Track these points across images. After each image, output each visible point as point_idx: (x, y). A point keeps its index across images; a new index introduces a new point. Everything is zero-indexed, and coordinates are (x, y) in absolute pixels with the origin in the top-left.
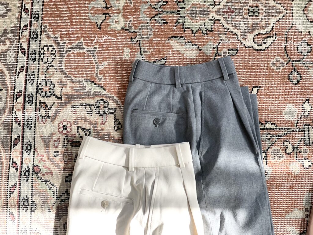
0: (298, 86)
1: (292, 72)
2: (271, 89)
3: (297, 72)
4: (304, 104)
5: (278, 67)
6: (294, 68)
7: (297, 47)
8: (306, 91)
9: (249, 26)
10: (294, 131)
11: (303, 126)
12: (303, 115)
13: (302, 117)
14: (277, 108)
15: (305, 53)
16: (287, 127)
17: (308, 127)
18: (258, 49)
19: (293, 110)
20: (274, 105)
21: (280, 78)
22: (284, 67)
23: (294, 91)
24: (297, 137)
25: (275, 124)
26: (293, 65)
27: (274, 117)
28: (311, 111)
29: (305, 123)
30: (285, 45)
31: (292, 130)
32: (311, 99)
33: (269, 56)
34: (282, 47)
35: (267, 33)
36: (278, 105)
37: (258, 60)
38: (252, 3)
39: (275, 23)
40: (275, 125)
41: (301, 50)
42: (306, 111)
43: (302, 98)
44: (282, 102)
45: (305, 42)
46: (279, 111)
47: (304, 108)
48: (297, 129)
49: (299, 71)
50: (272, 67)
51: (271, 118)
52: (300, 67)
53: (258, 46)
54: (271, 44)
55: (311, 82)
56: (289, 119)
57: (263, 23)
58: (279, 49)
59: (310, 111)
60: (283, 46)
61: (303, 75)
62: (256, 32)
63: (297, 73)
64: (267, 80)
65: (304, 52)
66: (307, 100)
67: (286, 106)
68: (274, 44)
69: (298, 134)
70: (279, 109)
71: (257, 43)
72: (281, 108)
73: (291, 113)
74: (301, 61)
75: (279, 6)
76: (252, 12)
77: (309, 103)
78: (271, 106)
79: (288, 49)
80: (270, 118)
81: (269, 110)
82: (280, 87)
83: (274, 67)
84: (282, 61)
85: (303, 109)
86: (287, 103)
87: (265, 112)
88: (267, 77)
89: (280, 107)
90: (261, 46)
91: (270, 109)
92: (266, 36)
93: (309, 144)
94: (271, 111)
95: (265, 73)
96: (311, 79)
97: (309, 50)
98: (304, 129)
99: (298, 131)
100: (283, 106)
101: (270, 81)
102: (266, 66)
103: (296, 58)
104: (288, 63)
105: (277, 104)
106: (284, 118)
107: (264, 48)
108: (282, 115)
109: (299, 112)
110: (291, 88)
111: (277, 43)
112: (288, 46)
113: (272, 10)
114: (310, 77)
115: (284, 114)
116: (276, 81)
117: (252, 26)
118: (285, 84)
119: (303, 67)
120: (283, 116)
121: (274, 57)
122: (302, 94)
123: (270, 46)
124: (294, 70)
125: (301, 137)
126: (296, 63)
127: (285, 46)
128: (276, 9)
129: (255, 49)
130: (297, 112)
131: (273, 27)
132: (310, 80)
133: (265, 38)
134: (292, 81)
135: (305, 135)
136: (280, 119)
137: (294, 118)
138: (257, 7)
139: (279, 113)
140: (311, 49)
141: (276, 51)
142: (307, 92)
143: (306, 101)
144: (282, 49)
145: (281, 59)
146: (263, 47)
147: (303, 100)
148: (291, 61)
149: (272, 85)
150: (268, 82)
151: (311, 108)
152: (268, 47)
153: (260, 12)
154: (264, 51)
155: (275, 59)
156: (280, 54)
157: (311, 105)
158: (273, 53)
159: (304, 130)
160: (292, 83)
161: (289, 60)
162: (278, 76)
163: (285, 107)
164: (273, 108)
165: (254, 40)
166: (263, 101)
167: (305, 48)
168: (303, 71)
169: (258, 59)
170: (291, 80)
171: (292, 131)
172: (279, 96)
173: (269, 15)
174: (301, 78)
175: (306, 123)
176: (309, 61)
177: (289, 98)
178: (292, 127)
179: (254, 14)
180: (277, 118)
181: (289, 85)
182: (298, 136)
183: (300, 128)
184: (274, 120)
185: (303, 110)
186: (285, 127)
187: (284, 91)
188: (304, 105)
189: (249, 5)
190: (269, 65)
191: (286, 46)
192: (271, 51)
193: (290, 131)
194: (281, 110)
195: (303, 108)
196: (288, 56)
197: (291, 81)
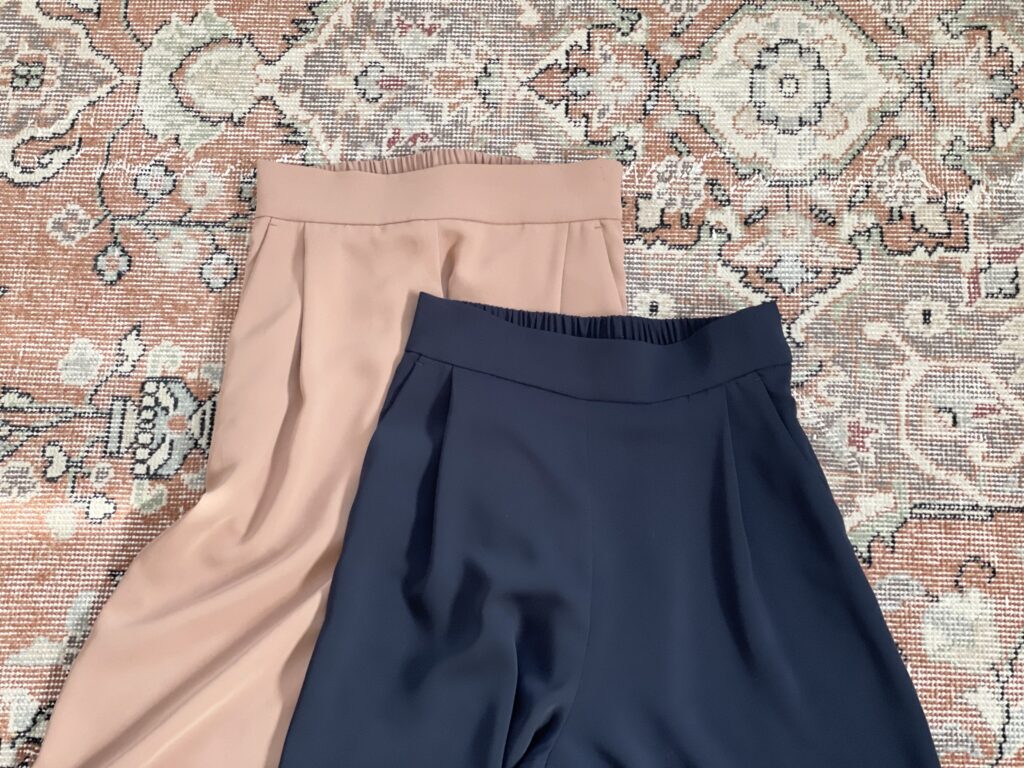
0: (118, 287)
1: (106, 248)
2: (39, 294)
3: (120, 248)
4: (125, 338)
5: (69, 233)
6: (116, 238)
7: (135, 177)
8: (139, 303)
9: (9, 116)
10: (80, 417)
11: (111, 402)
12: (116, 371)
13: (111, 376)
14: (44, 350)
15: (156, 197)
16: (61, 405)
17: (124, 405)
18: (20, 181)
19: (88, 357)
20: (37, 343)
21: (70, 264)
22: (87, 235)
23: (104, 301)
24: (84, 434)
25: (29, 395)
26: (113, 230)
27: (31, 376)
28: (142, 358)
29: (117, 393)
30: (102, 171)
31: (75, 413)
32: (148, 326)
33: (48, 201)
34: (91, 179)
35: (56, 136)
36: (49, 340)
37: (15, 213)
38: (27, 52)
39: (84, 110)
40: (30, 399)
41: (145, 188)
42: (127, 360)
43: (122, 323)
44: (63, 331)
45: (162, 165)
46: (48, 358)
47: (122, 352)
48: (89, 410)
49: (129, 247)
50: (51, 234)
51: (23, 379)
52: (134, 234)
53: (22, 172)
54: (63, 168)
55: (158, 277)
56: (73, 383)
57: (49, 111)
58: (81, 183)
59: (138, 360)
60: (93, 176)
61: (138, 259)
62: (25, 134)
63: (123, 251)
64: (29, 270)
65: (153, 192)
66: (134, 328)
67: (71, 346)
68: (71, 169)
69: (90, 424)
70: (49, 353)
71: (21, 164)
72: (57, 351)
73: (82, 364)
74: (139, 218)
75: (105, 64)
76: (22, 77)
77: (141, 337)
78: (28, 344)
79: (107, 184)
80: (19, 378)
81: (21, 355)
82: (65, 291)
83: (57, 234)
84: (84, 217)
85: (118, 354)
86: (76, 335)
87: (8, 362)
88: (32, 262)
89: (53, 348)
90: (31, 172)
91: (24, 352)
92: (50, 146)
93: (118, 452)
94: (28, 358)
95: (29, 249)
96: (159, 269)
97: (170, 188)
98: (111, 409)
99: (91, 415)
100: (62, 345)
101: (38, 273)
102: (34, 229)
103: (128, 210)
104: (101, 221)
105: (47, 337)
106: (58, 380)
107: (39, 181)
108: (55, 369)
109: (107, 362)
110: (96, 295)
111: (78, 166)
112: (108, 174)
113: (83, 74)
114: (158, 262)
115: (61, 364)
116: (55, 274)
117: (15, 116)
118: (80, 282)
119: (140, 234)
120: (59, 374)
121: (64, 205)
122: (125, 312)
123: (58, 173)
124: (115, 242)
125: (97, 434)
126: (125, 222)
127: (98, 176)
128: (94, 70)
129: (11, 181)
130: (100, 363)
131: (74, 120)
132: (154, 272)
133: (48, 151)
134: (103, 275)
135: (109, 427)
136: (47, 382)
137: (89, 378)
138: (40, 63)
139: (46, 364)
140: (174, 186)
141: (72, 188)
142: (141, 306)
143: (131, 331)
144: (90, 183)
145: (81, 212)
146: (38, 175)
147: (125, 328)
148: (108, 218)
149: (42, 283)
150: (33, 276)
151: (144, 350)
152: (53, 177)
153: (46, 77)
154: (37, 187)
155: (64, 211)
156: (83, 197)
157: (144, 343)
158: (61, 194)
159: (110, 414)
160: (101, 280)
161: (105, 213)
162: (66, 260)
163: (67, 349)
164: (31, 350)
165: (13, 157)
166: (7, 328)
167: (159, 183)
168: (139, 248)
169: (16, 209)
170: (100, 271)
171: (75, 417)
172: (56, 315)
173: (69, 87)
174: (129, 266)
175: (120, 394)
176: (162, 218)
177: (85, 322)
178: (76, 404)
179: (27, 83)
180: (40, 379)
181: (94, 285)
182: (90, 429)
183: (101, 407)
184: (30, 384)
185: (117, 357)
186: (58, 405)
187: (75, 302)
188: (124, 342)
189: (16, 57)
190: (45, 228)
191: (103, 174)
192: (59, 187)
193: (69, 415)
194: (56, 356)
195: (120, 349)
196: (103, 201)
197: (98, 274)
